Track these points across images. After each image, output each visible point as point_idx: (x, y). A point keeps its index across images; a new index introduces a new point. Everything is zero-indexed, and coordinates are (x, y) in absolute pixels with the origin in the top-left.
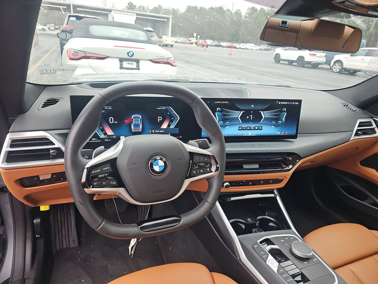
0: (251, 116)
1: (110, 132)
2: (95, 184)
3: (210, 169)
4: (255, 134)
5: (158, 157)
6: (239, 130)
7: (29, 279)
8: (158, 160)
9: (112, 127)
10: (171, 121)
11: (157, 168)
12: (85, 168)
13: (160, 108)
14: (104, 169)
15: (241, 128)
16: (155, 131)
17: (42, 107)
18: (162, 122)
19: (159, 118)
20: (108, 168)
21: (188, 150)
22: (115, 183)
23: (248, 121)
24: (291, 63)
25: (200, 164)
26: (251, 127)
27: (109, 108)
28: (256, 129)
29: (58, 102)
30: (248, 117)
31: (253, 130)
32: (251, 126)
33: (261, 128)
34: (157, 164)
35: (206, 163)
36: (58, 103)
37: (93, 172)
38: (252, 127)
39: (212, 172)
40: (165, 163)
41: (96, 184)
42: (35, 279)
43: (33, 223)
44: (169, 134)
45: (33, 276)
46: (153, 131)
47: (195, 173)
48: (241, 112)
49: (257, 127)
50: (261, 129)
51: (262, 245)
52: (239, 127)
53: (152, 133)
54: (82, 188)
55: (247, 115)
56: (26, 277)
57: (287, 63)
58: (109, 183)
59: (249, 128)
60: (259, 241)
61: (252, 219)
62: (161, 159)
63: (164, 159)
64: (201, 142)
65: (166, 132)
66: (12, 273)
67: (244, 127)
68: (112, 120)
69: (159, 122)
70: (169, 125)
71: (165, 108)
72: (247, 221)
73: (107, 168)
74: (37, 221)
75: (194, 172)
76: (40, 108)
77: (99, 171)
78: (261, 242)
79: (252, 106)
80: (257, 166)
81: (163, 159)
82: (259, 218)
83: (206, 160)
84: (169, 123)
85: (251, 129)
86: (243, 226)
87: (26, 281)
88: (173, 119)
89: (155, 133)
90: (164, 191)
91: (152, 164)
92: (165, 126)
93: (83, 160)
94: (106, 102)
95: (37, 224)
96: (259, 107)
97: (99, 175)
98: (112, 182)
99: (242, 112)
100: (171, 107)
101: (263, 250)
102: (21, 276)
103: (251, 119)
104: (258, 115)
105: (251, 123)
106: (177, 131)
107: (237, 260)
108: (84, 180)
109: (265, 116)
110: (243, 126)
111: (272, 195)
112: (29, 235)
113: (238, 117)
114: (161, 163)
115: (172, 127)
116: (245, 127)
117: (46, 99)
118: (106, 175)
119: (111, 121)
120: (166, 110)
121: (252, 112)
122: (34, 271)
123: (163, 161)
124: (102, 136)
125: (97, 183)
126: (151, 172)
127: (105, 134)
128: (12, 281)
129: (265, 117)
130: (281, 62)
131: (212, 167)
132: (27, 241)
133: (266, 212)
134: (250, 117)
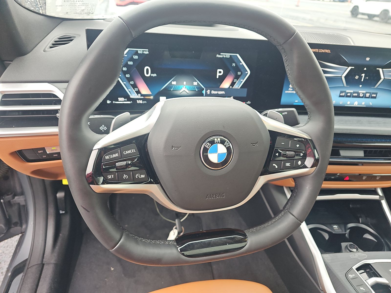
0: (362, 75)
1: (145, 90)
2: (110, 177)
3: (303, 162)
4: (363, 105)
5: (217, 139)
6: (340, 96)
7: (48, 264)
8: (216, 143)
9: (148, 81)
10: (237, 77)
11: (213, 158)
12: (93, 149)
13: (222, 56)
14: (125, 153)
15: (343, 94)
16: (210, 92)
17: (50, 47)
18: (222, 79)
19: (219, 71)
20: (133, 151)
21: (269, 128)
22: (143, 176)
23: (357, 83)
24: (371, 17)
25: (287, 152)
26: (359, 94)
27: (144, 52)
28: (367, 96)
29: (72, 40)
30: (357, 77)
31: (362, 97)
32: (360, 92)
33: (375, 95)
34: (216, 151)
35: (297, 152)
36: (71, 43)
37: (107, 157)
38: (361, 94)
39: (305, 167)
40: (228, 149)
41: (112, 177)
42: (56, 265)
43: (56, 196)
44: (232, 97)
45: (53, 261)
46: (208, 92)
47: (277, 167)
48: (347, 68)
49: (369, 94)
50: (375, 98)
51: (360, 274)
52: (341, 92)
53: (207, 95)
54: (86, 183)
55: (357, 74)
56: (46, 261)
57: (366, 17)
58: (134, 176)
59: (356, 95)
60: (354, 268)
61: (340, 227)
62: (222, 142)
63: (228, 142)
64: (286, 113)
65: (228, 93)
66: (30, 255)
67: (349, 93)
68: (148, 71)
69: (218, 77)
70: (233, 84)
71: (229, 57)
72: (332, 228)
73: (131, 151)
74: (60, 195)
75: (274, 165)
76: (46, 49)
77: (117, 155)
78: (358, 269)
79: (368, 59)
80: (361, 154)
81: (226, 142)
82: (350, 225)
83: (298, 146)
84: (233, 80)
85: (358, 97)
86: (327, 236)
87: (45, 267)
88: (239, 73)
89: (211, 95)
90: (224, 195)
91: (206, 150)
92: (226, 84)
93: (90, 135)
94: (131, 33)
95: (60, 199)
96: (377, 62)
97: (118, 162)
98: (139, 175)
99: (350, 68)
100: (238, 55)
101: (362, 284)
102: (40, 259)
103: (362, 80)
104: (375, 75)
105: (361, 86)
106: (244, 94)
107: (319, 289)
108: (89, 170)
109: (385, 76)
110: (347, 91)
111: (376, 197)
112: (51, 210)
113: (341, 77)
114: (222, 149)
115: (237, 86)
116: (351, 93)
117: (58, 37)
118: (129, 163)
119: (147, 73)
120: (231, 60)
121: (365, 69)
122: (56, 255)
123: (225, 146)
124: (134, 96)
125: (113, 175)
126: (203, 163)
127: (138, 92)
128: (29, 265)
129: (384, 79)
130: (360, 16)
131: (306, 159)
132: (49, 217)
133: (361, 217)
134: (360, 77)
